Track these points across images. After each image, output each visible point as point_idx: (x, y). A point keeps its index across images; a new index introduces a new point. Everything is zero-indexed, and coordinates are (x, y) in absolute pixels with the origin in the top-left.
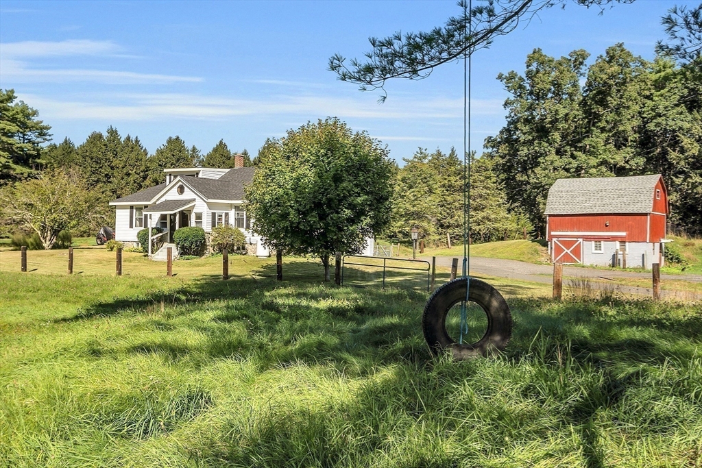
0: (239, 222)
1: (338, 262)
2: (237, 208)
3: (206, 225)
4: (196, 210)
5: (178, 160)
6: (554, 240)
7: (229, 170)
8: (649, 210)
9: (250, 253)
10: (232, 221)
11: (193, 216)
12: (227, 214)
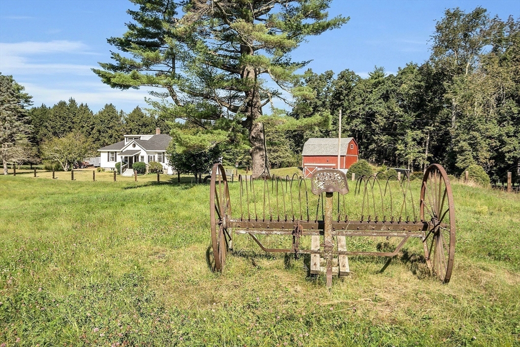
0: (160, 160)
1: (200, 176)
2: (159, 153)
3: (146, 161)
4: (141, 155)
5: (112, 118)
6: (306, 167)
7: (152, 136)
8: (345, 154)
9: (164, 173)
10: (156, 159)
11: (140, 158)
12: (154, 156)
